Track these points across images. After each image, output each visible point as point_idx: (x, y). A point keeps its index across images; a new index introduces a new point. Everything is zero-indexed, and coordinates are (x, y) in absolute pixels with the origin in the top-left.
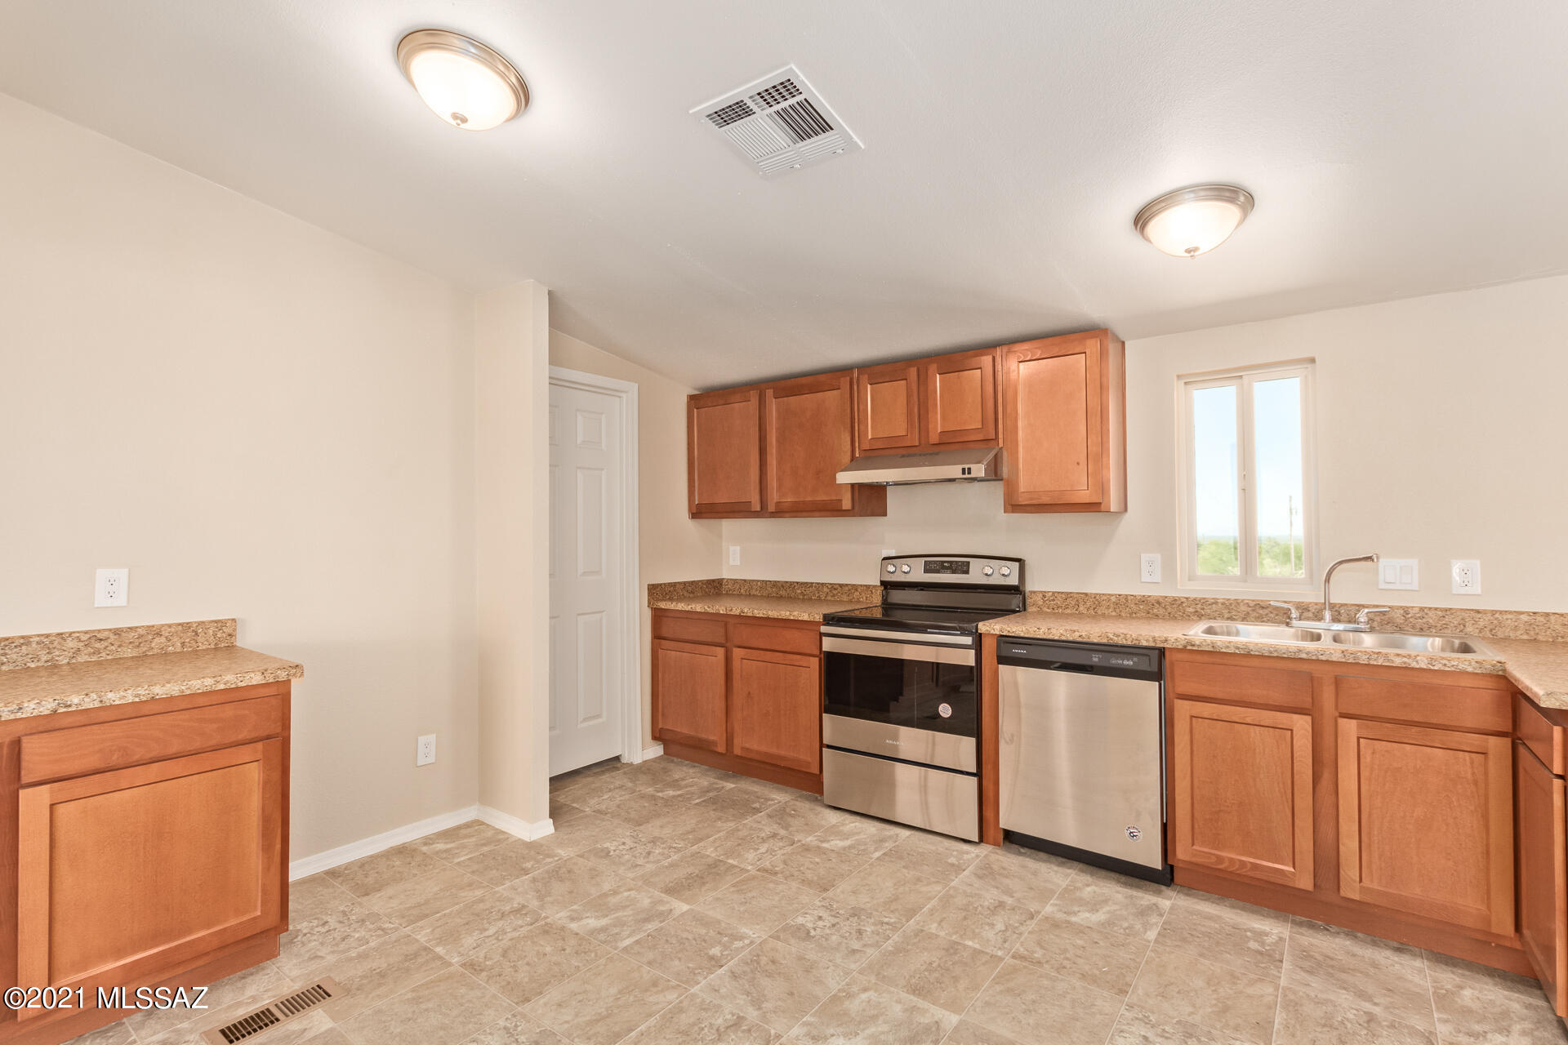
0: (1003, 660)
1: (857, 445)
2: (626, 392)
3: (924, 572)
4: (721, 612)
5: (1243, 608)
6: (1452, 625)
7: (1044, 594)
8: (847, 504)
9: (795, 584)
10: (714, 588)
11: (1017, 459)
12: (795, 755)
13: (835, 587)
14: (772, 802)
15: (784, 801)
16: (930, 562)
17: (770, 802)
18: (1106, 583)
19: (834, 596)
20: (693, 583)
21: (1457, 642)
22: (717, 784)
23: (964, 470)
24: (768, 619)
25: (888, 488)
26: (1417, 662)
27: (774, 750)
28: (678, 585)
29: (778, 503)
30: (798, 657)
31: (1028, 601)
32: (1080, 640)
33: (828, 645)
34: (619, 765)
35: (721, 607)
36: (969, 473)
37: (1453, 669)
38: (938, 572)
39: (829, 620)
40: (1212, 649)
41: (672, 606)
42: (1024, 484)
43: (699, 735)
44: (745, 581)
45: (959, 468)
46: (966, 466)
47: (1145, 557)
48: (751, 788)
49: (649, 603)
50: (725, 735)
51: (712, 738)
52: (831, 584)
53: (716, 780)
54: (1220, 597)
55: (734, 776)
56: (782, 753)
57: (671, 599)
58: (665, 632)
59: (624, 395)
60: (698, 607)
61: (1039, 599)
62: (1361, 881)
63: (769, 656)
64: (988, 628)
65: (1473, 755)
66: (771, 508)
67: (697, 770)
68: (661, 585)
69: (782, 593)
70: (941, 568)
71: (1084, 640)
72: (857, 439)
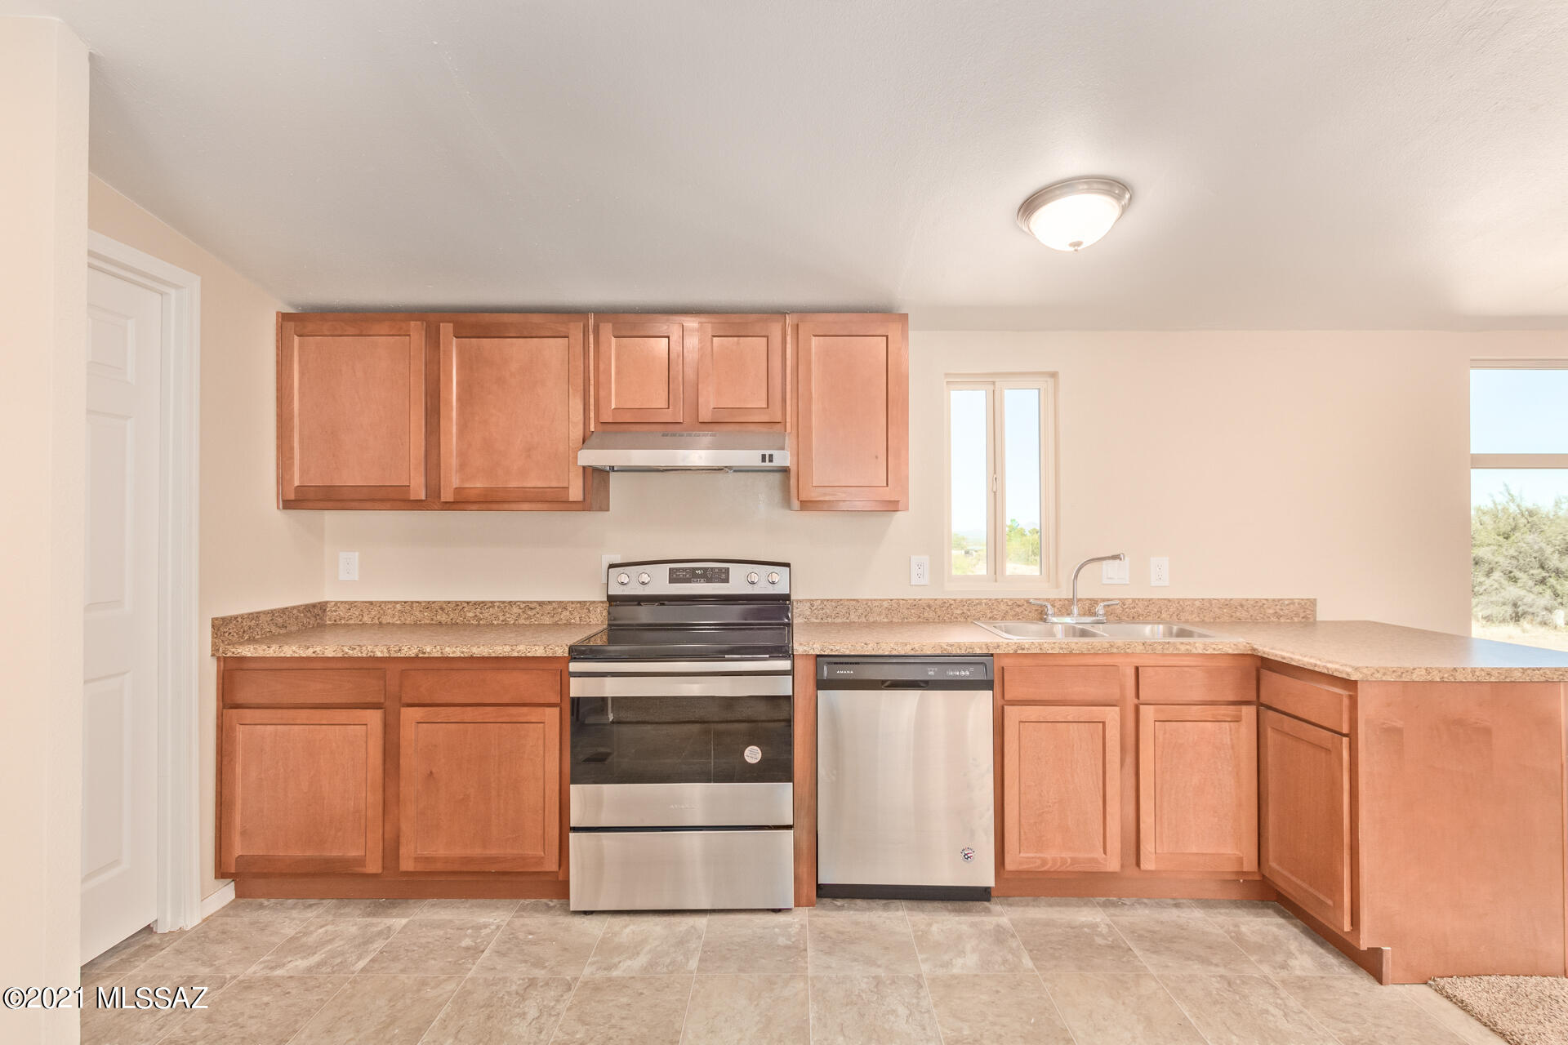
0: (823, 684)
1: (592, 415)
2: (176, 287)
3: (670, 582)
4: (379, 654)
5: (1003, 607)
6: (1153, 612)
7: (812, 603)
8: (576, 493)
9: (465, 605)
10: (314, 618)
11: (811, 447)
12: (516, 852)
13: (532, 606)
14: (488, 931)
15: (505, 924)
16: (678, 569)
17: (484, 932)
19: (529, 618)
20: (284, 611)
21: (1175, 629)
22: (372, 925)
23: (764, 456)
24: (472, 658)
25: (612, 474)
26: (1196, 648)
27: (477, 851)
28: (262, 616)
29: (458, 490)
30: (525, 709)
31: (796, 611)
32: (913, 653)
33: (578, 688)
34: (155, 940)
35: (329, 647)
36: (771, 461)
37: (1219, 652)
38: (688, 581)
39: (577, 653)
40: (1039, 652)
41: (247, 651)
43: (327, 854)
44: (371, 603)
45: (758, 454)
46: (767, 453)
47: (915, 559)
48: (436, 917)
49: (215, 648)
50: (381, 844)
51: (353, 853)
52: (524, 602)
53: (369, 920)
55: (393, 905)
56: (493, 852)
57: (252, 640)
58: (242, 696)
59: (173, 292)
60: (290, 650)
61: (805, 608)
63: (470, 714)
64: (805, 648)
65: (1232, 723)
66: (447, 495)
67: (321, 910)
68: (236, 618)
69: (442, 618)
70: (692, 576)
71: (918, 653)
72: (592, 407)
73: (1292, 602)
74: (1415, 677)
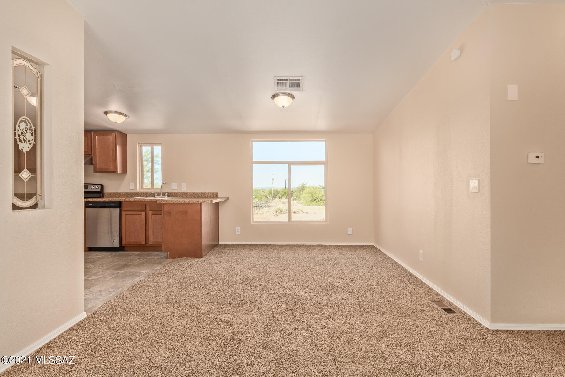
0: (87, 207)
7: (108, 193)
11: (96, 160)
18: (122, 190)
31: (104, 195)
42: (98, 166)
47: (131, 184)
54: (145, 192)
61: (107, 195)
62: (152, 240)
73: (211, 193)
74: (169, 202)
